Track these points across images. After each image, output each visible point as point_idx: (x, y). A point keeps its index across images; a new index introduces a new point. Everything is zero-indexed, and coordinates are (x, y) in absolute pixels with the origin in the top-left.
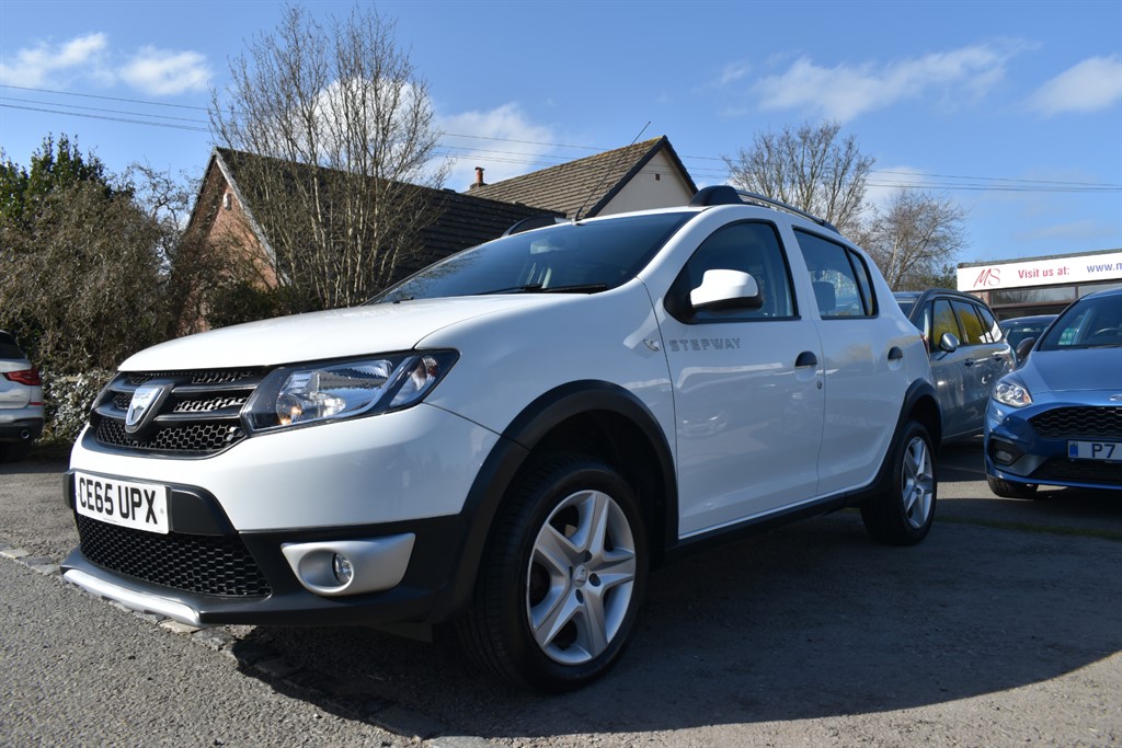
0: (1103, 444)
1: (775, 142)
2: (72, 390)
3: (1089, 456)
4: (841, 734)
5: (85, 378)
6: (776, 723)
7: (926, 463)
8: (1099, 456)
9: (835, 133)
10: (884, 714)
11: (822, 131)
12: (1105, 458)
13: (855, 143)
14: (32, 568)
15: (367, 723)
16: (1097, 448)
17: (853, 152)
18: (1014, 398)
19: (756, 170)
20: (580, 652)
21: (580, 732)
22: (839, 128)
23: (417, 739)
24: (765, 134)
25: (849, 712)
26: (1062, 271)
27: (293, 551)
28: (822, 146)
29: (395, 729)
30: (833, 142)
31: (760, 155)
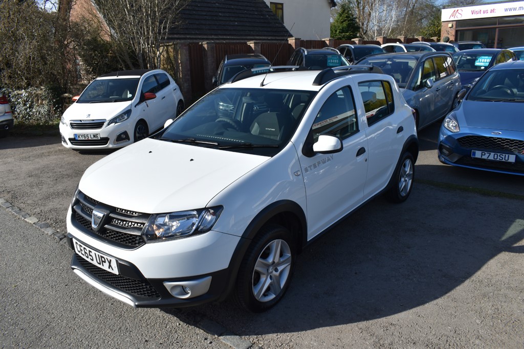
0: (486, 153)
2: (21, 98)
3: (480, 157)
4: (364, 332)
5: (26, 92)
6: (341, 326)
7: (410, 168)
8: (484, 157)
10: (379, 320)
12: (486, 158)
14: (42, 230)
15: (197, 327)
16: (483, 154)
18: (453, 126)
20: (271, 294)
21: (273, 333)
23: (216, 336)
25: (367, 319)
26: (492, 11)
27: (168, 285)
29: (207, 331)
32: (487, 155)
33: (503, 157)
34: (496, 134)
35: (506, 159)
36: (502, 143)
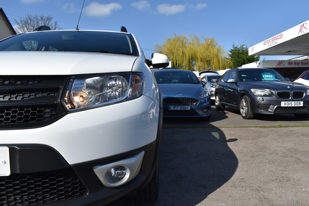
1: (32, 18)
3: (173, 109)
8: (176, 109)
9: (52, 19)
11: (47, 18)
13: (57, 23)
16: (175, 107)
17: (57, 26)
19: (26, 26)
22: (53, 18)
24: (29, 15)
27: (99, 171)
28: (47, 22)
30: (51, 21)
31: (28, 21)
32: (177, 107)
33: (185, 108)
34: (179, 96)
35: (186, 108)
36: (183, 100)
